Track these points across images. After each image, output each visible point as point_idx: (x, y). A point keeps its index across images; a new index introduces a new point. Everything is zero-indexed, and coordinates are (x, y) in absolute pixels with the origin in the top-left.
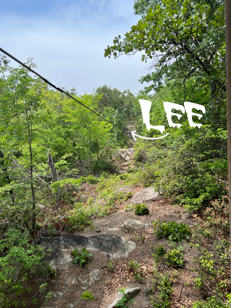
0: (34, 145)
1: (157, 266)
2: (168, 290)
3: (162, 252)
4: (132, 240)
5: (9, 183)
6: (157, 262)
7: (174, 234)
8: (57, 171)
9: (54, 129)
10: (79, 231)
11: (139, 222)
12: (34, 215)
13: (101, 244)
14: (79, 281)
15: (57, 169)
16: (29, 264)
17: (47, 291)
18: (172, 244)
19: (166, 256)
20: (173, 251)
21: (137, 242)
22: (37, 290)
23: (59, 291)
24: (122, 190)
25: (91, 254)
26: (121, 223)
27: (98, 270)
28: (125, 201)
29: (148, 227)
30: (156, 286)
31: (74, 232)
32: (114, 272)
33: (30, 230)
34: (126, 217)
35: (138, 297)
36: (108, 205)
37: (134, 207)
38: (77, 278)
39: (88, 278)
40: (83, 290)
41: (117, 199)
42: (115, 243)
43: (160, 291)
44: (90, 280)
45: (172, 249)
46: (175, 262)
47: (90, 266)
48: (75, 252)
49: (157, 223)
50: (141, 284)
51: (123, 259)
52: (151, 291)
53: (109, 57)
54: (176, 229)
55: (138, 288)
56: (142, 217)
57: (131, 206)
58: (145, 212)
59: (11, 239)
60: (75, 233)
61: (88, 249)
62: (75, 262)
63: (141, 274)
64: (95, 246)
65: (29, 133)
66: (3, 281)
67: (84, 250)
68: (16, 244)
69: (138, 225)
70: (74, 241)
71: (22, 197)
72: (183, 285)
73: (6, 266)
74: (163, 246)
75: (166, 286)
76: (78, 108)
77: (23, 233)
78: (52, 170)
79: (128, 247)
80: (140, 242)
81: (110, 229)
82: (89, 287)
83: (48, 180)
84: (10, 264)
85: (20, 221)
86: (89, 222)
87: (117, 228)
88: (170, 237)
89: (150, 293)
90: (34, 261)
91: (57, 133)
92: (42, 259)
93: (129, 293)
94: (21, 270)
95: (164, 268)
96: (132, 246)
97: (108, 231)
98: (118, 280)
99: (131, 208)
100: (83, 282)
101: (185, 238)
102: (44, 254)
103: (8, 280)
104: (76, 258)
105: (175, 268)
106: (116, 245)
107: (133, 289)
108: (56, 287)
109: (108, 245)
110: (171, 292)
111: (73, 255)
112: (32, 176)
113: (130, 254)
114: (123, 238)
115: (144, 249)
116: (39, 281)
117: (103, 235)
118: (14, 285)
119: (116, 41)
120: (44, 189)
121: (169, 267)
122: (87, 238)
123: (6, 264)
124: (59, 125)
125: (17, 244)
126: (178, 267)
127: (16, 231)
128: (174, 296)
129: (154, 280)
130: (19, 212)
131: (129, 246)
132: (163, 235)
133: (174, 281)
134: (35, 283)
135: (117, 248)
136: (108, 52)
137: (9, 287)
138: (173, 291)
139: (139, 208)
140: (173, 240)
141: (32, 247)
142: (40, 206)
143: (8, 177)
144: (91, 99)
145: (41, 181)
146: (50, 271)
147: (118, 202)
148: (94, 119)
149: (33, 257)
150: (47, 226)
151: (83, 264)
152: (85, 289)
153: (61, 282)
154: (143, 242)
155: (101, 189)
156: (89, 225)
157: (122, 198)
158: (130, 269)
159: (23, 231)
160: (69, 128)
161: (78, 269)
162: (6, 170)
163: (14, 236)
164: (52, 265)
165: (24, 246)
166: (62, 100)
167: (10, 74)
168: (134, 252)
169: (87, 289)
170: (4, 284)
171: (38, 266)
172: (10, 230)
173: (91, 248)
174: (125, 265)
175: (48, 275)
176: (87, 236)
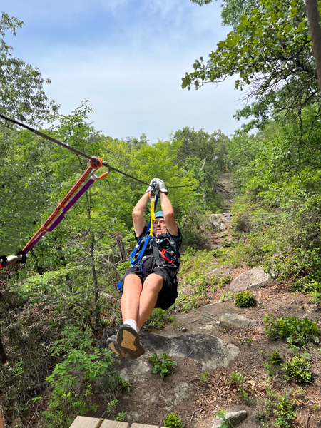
0: (94, 214)
1: (272, 380)
2: (289, 416)
3: (278, 361)
4: (232, 343)
5: (64, 265)
6: (271, 376)
7: (295, 335)
8: (126, 248)
9: (120, 192)
10: (158, 329)
11: (243, 317)
12: (98, 307)
13: (189, 349)
14: (160, 399)
15: (126, 245)
16: (93, 374)
17: (118, 411)
18: (293, 349)
19: (284, 367)
20: (294, 360)
21: (240, 345)
22: (105, 409)
23: (134, 411)
24: (215, 272)
25: (175, 362)
26: (216, 318)
27: (186, 385)
28: (221, 287)
29: (255, 324)
30: (272, 410)
31: (151, 331)
32: (209, 388)
33: (93, 328)
34: (222, 309)
35: (244, 424)
36: (196, 293)
37: (235, 297)
38: (158, 395)
39: (173, 394)
40: (167, 411)
41: (210, 285)
42: (209, 347)
43: (277, 417)
44: (175, 397)
45: (294, 357)
46: (299, 375)
47: (175, 378)
48: (154, 359)
49: (268, 319)
50: (249, 406)
51: (221, 369)
52: (263, 417)
53: (189, 88)
54: (299, 328)
55: (244, 411)
56: (246, 310)
57: (229, 295)
58: (251, 303)
59: (69, 340)
60: (151, 333)
61: (170, 355)
62: (154, 372)
63: (247, 391)
64: (181, 351)
65: (88, 199)
66: (61, 395)
67: (166, 356)
68: (76, 346)
69: (241, 322)
70: (151, 343)
71: (81, 284)
72: (312, 409)
73: (64, 375)
74: (280, 352)
75: (287, 410)
76: (151, 162)
77: (84, 331)
78: (119, 246)
79: (227, 353)
80: (245, 346)
81: (201, 328)
82: (175, 408)
83: (115, 260)
84: (69, 374)
85: (79, 316)
86: (171, 318)
87: (211, 326)
88: (290, 339)
89: (262, 419)
90: (100, 370)
91: (124, 197)
92: (110, 366)
93: (231, 419)
94: (84, 382)
95: (282, 384)
96: (233, 352)
97: (199, 329)
98: (215, 399)
99: (230, 297)
100: (166, 400)
101: (312, 341)
102: (113, 360)
103: (67, 394)
104: (155, 366)
105: (299, 384)
106: (210, 350)
107: (236, 413)
108: (130, 406)
109: (199, 350)
110: (293, 418)
111: (151, 362)
112: (93, 255)
113: (231, 363)
114: (220, 340)
115: (252, 355)
116: (107, 397)
117: (192, 336)
118: (75, 401)
119: (196, 66)
120: (109, 273)
121: (289, 382)
122: (169, 339)
123: (64, 372)
124: (126, 185)
125: (78, 346)
126: (302, 383)
127: (75, 329)
128: (298, 424)
129: (267, 401)
130: (79, 304)
131: (230, 352)
132: (278, 336)
133: (298, 403)
134: (101, 399)
135: (212, 353)
136: (186, 82)
137: (69, 403)
138: (296, 418)
139: (241, 297)
140: (294, 343)
141: (97, 351)
142: (105, 295)
143: (63, 258)
144: (167, 148)
145: (105, 262)
146: (120, 384)
147: (211, 290)
148: (172, 175)
149: (98, 364)
150: (115, 322)
151: (166, 375)
152: (170, 410)
153: (136, 399)
154: (249, 345)
155: (187, 272)
156: (171, 321)
157: (216, 284)
158: (232, 384)
159: (84, 329)
160: (139, 189)
161: (159, 383)
162: (60, 248)
163: (73, 335)
164: (124, 375)
165: (86, 349)
166: (129, 152)
167: (60, 123)
168: (237, 360)
169: (172, 411)
170: (62, 399)
171: (105, 376)
172: (68, 327)
173: (175, 353)
174: (224, 378)
175: (118, 389)
176: (169, 337)
